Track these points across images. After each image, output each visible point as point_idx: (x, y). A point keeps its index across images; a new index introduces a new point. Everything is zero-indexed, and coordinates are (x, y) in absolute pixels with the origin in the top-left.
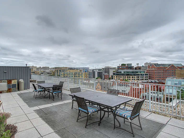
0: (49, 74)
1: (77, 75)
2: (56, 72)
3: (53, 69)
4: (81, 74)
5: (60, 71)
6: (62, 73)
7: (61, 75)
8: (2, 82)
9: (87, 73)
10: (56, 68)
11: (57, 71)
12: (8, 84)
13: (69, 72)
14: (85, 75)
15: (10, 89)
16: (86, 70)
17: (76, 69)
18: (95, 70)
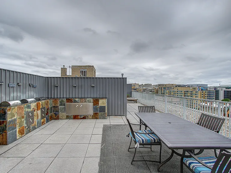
0: (152, 91)
1: (189, 95)
2: (159, 90)
3: (156, 86)
4: (194, 92)
5: (165, 88)
6: (167, 91)
7: (166, 93)
8: (86, 101)
9: (206, 92)
10: (159, 85)
11: (161, 89)
12: (94, 105)
13: (176, 90)
14: (202, 95)
15: (96, 113)
16: (203, 88)
17: (187, 86)
18: (218, 89)
